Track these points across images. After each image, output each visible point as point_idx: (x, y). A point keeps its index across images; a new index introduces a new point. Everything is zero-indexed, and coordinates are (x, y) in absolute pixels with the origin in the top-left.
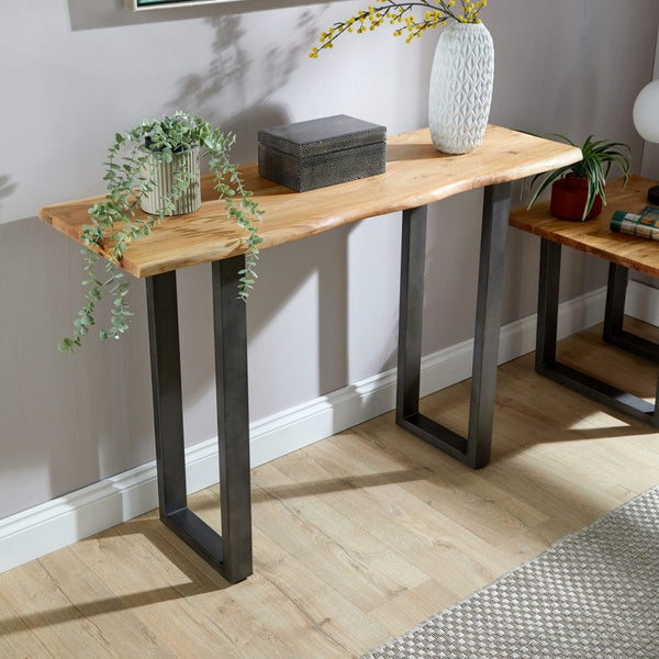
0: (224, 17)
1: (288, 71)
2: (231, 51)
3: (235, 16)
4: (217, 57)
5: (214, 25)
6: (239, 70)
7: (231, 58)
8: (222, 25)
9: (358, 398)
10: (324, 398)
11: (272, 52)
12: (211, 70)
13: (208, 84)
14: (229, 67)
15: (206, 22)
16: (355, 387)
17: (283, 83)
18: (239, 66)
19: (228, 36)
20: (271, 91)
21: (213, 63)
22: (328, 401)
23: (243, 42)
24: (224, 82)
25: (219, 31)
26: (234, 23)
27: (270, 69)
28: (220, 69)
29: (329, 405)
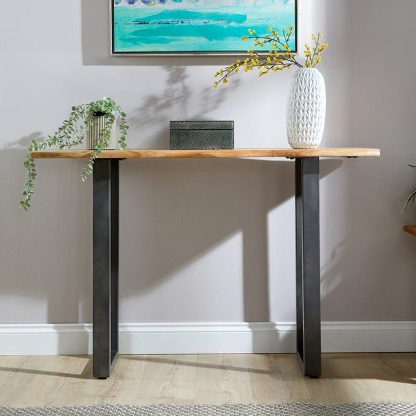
0: (174, 67)
1: (219, 101)
2: (178, 85)
3: (182, 67)
4: (169, 87)
5: (168, 70)
6: (183, 96)
7: (178, 90)
8: (174, 71)
9: (276, 333)
10: (247, 323)
11: (207, 89)
12: (165, 95)
13: (163, 101)
14: (176, 94)
15: (163, 68)
16: (275, 325)
17: (215, 108)
18: (184, 94)
19: (177, 77)
20: (205, 112)
21: (166, 91)
22: (250, 327)
23: (187, 82)
24: (173, 102)
25: (171, 75)
26: (182, 71)
27: (206, 98)
28: (170, 95)
29: (250, 330)
